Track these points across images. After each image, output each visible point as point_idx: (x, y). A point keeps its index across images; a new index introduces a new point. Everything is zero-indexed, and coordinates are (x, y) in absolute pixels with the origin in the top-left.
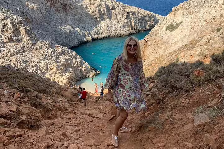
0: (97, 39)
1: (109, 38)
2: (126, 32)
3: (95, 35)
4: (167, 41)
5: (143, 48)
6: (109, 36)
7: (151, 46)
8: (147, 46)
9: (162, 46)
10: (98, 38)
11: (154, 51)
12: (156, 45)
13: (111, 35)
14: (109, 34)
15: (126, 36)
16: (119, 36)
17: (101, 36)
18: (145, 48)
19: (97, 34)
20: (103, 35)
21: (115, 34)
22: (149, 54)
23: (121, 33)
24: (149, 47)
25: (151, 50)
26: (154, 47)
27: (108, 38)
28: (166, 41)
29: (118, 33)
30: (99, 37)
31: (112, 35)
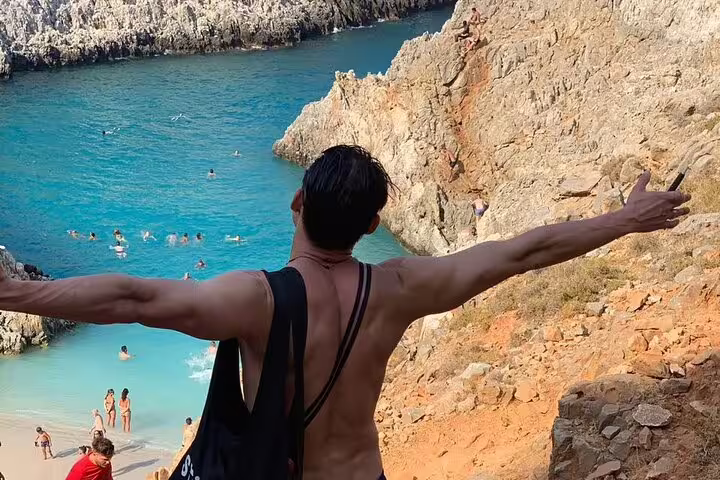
0: (53, 63)
1: (142, 50)
2: (275, 12)
3: (31, 29)
4: (662, 21)
5: (457, 97)
6: (146, 39)
7: (521, 71)
8: (482, 78)
9: (615, 69)
10: (54, 53)
11: (551, 116)
12: (561, 63)
13: (157, 35)
14: (142, 25)
15: (279, 42)
16: (223, 45)
17: (80, 38)
18: (466, 93)
19: (51, 20)
20: (99, 33)
21: (189, 28)
22: (506, 138)
23: (234, 16)
24: (508, 80)
25: (527, 108)
26: (550, 76)
27: (138, 53)
28: (646, 27)
29: (212, 15)
30: (62, 48)
31: (167, 32)
